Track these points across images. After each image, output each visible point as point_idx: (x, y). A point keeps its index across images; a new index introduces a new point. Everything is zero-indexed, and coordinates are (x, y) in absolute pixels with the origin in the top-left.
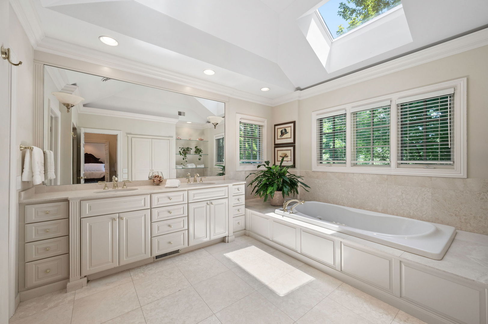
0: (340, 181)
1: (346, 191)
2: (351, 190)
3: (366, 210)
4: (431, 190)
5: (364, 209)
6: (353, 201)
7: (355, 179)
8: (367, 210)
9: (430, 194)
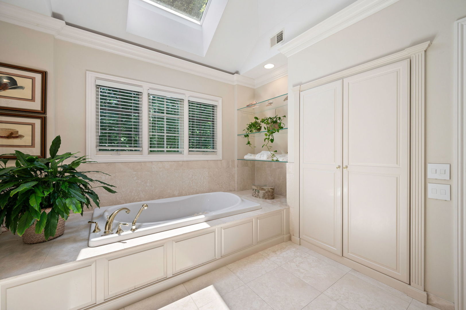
0: (135, 173)
1: (143, 183)
2: (149, 181)
3: (164, 198)
4: (208, 170)
5: (163, 198)
6: (151, 193)
7: (154, 168)
8: (166, 198)
9: (207, 173)
